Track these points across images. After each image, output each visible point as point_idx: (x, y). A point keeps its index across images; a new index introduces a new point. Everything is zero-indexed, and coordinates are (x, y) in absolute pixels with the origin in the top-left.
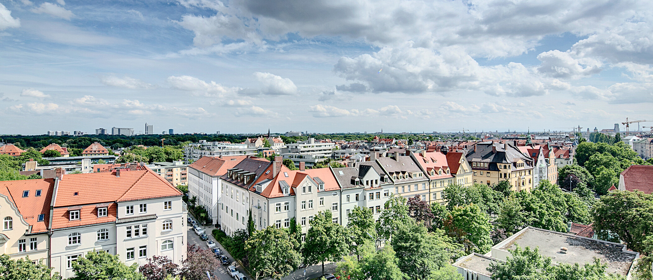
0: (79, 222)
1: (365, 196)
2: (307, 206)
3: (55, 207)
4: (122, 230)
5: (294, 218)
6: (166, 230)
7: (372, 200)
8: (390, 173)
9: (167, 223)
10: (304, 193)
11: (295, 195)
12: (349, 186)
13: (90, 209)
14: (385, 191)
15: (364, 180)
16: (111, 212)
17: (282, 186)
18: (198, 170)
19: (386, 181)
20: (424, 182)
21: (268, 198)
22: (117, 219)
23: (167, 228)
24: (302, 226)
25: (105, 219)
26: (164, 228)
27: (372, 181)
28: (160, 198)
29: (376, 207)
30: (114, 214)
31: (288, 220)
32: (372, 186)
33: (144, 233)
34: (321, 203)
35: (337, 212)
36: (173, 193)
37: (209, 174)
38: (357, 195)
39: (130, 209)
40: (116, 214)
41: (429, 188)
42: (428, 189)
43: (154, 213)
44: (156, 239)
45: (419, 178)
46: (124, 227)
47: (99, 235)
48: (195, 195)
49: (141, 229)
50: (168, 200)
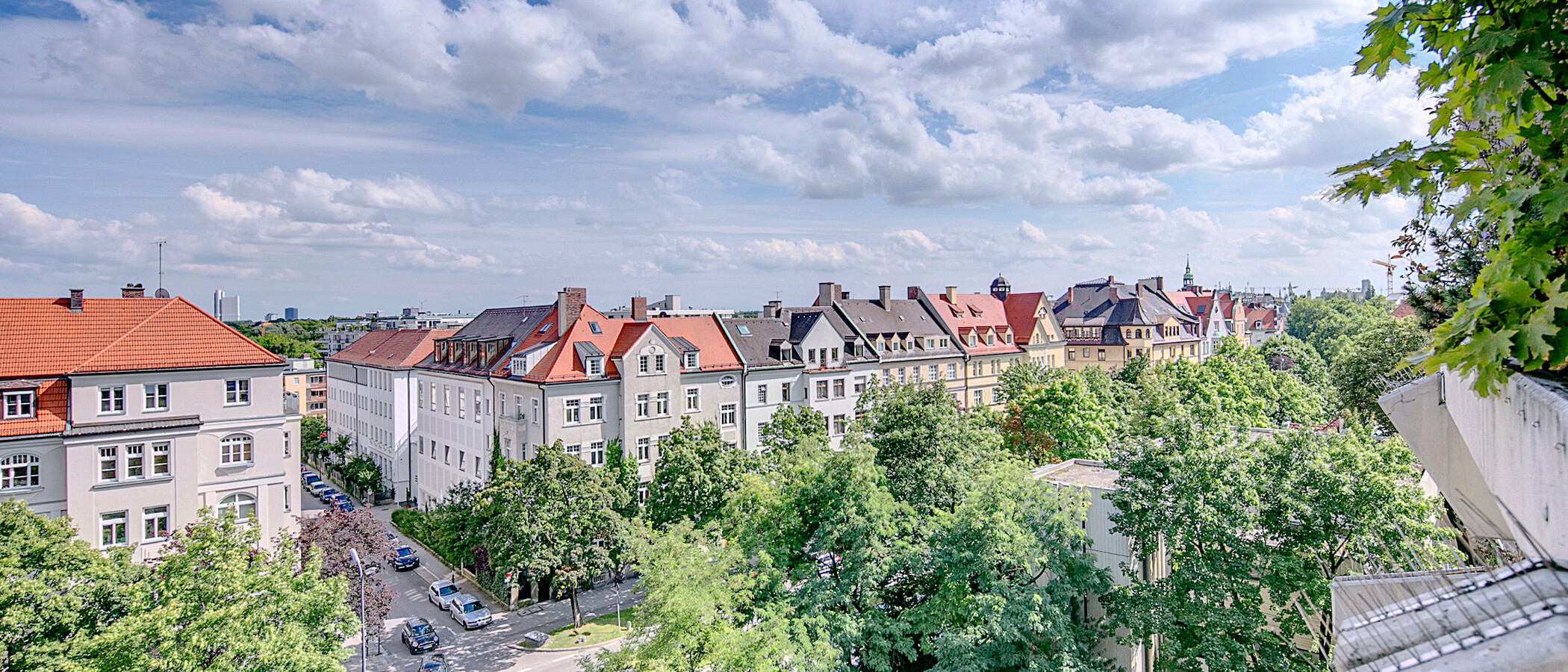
1: (806, 389)
2: (653, 407)
4: (84, 459)
5: (616, 440)
6: (232, 463)
7: (824, 399)
8: (868, 336)
9: (237, 442)
10: (644, 373)
11: (620, 378)
12: (765, 362)
14: (856, 378)
15: (806, 346)
16: (49, 404)
17: (583, 353)
18: (355, 362)
19: (860, 352)
20: (952, 361)
21: (544, 383)
22: (69, 427)
23: (237, 458)
24: (639, 461)
25: (27, 425)
26: (226, 459)
27: (823, 352)
28: (212, 368)
29: (836, 417)
30: (58, 410)
31: (600, 444)
32: (823, 365)
33: (163, 469)
34: (693, 403)
35: (734, 429)
36: (255, 357)
38: (784, 385)
39: (112, 399)
40: (64, 409)
41: (963, 377)
42: (962, 379)
43: (194, 413)
44: (201, 490)
45: (941, 351)
46: (92, 446)
47: (6, 472)
48: (346, 431)
49: (150, 455)
50: (237, 376)
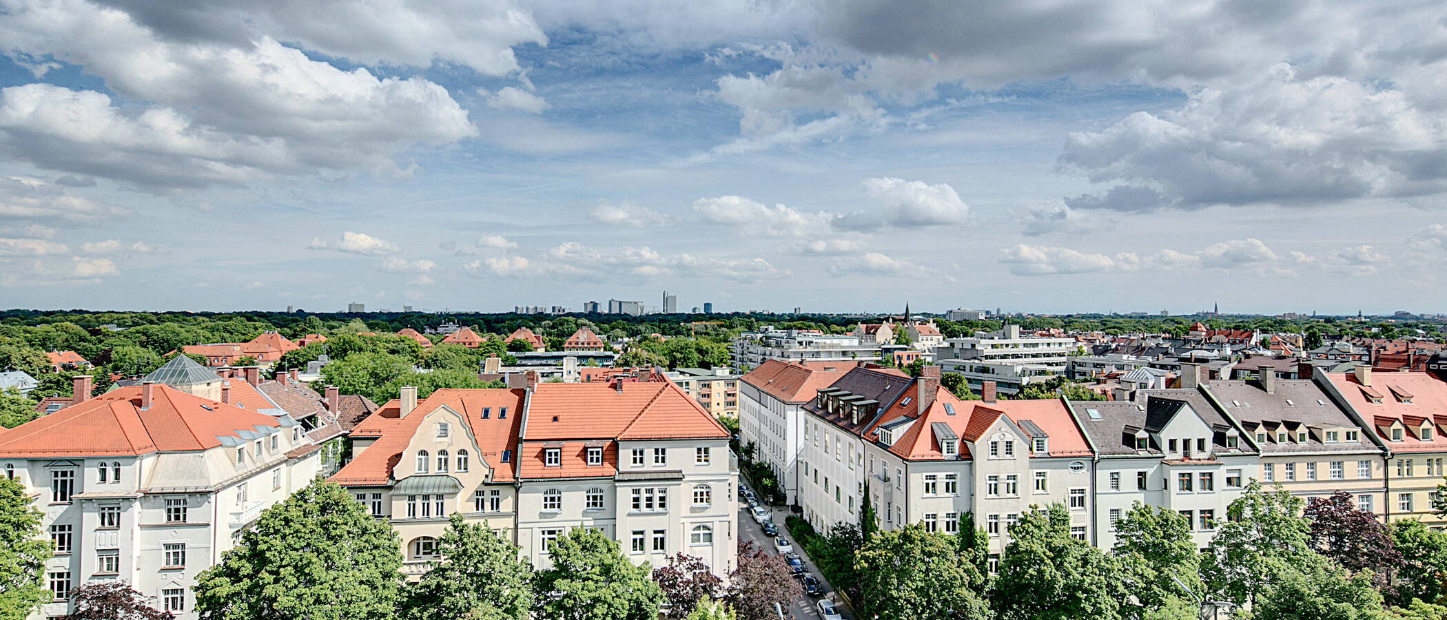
0: (560, 471)
1: (1165, 480)
2: (1002, 488)
3: (526, 440)
4: (625, 494)
5: (968, 513)
6: (699, 504)
7: (1187, 492)
8: (1245, 424)
9: (702, 490)
10: (994, 457)
11: (972, 460)
12: (1117, 451)
13: (576, 449)
14: (1228, 471)
15: (1165, 436)
16: (608, 457)
17: (940, 435)
18: (759, 387)
19: (1233, 443)
20: (1365, 458)
21: (907, 460)
22: (617, 472)
23: (702, 500)
24: (989, 535)
25: (599, 470)
26: (696, 501)
27: (1186, 443)
28: (689, 439)
29: (1202, 512)
30: (612, 461)
31: (954, 515)
32: (1187, 455)
33: (662, 505)
34: (1040, 485)
35: (1084, 513)
36: (713, 432)
37: (779, 398)
38: (1140, 474)
39: (638, 456)
40: (615, 463)
41: (1382, 477)
42: (1380, 480)
43: (679, 469)
44: (683, 520)
45: (1347, 445)
46: (628, 488)
47: (588, 497)
48: (753, 439)
49: (657, 496)
50: (703, 445)
